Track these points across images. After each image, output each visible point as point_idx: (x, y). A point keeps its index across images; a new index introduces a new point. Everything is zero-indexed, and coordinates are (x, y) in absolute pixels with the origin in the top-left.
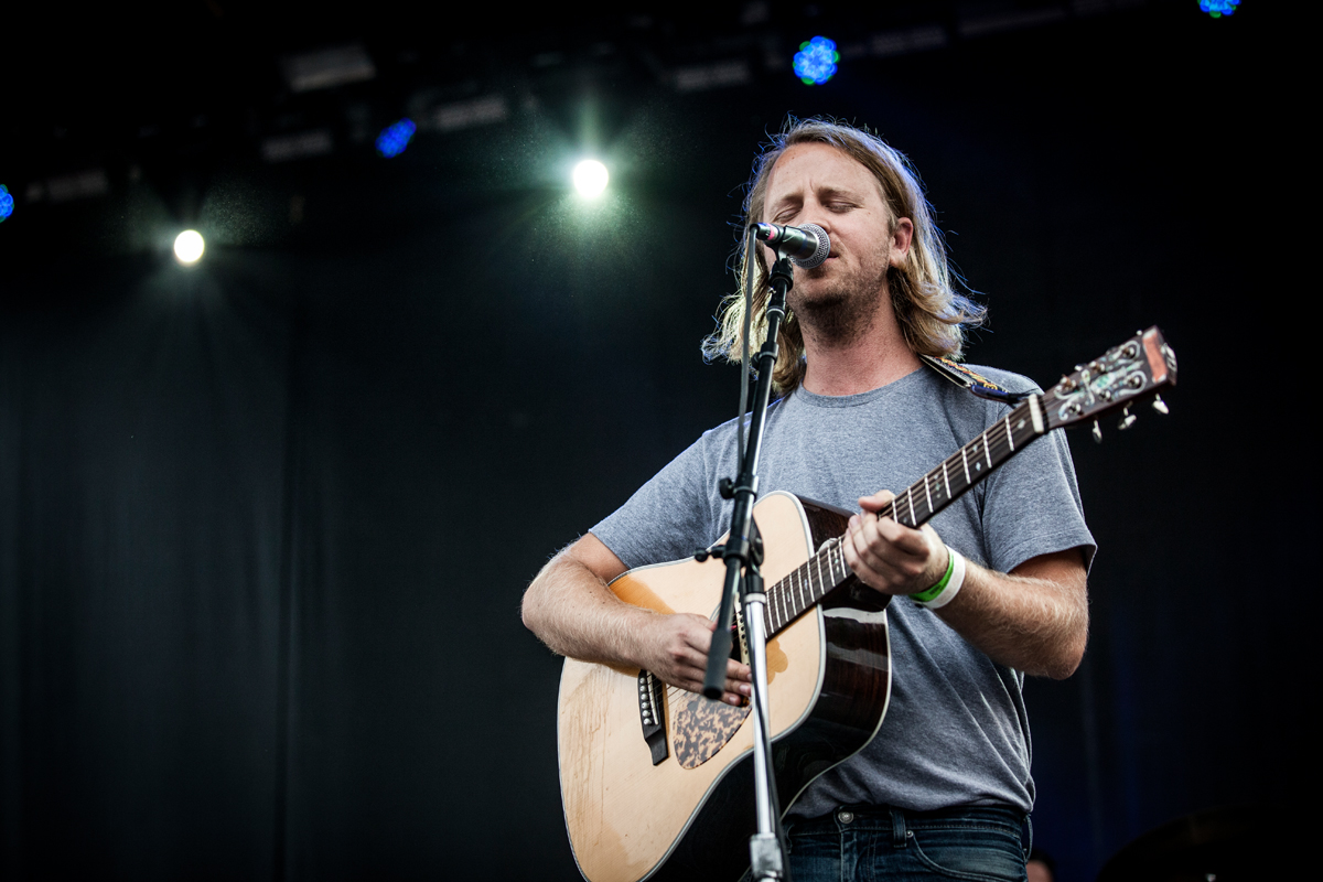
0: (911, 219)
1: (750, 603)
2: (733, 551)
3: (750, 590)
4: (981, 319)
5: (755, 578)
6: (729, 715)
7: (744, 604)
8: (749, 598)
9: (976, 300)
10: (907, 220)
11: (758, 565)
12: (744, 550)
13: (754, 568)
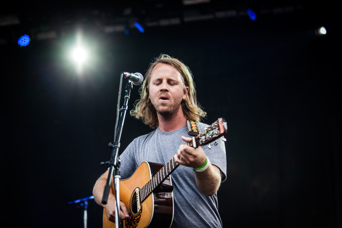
0: (189, 87)
1: (116, 178)
2: (112, 163)
3: (116, 174)
4: (205, 116)
5: (118, 171)
6: (135, 222)
7: (114, 178)
8: (116, 176)
9: (204, 110)
10: (188, 87)
11: (119, 167)
12: (115, 164)
13: (118, 168)
